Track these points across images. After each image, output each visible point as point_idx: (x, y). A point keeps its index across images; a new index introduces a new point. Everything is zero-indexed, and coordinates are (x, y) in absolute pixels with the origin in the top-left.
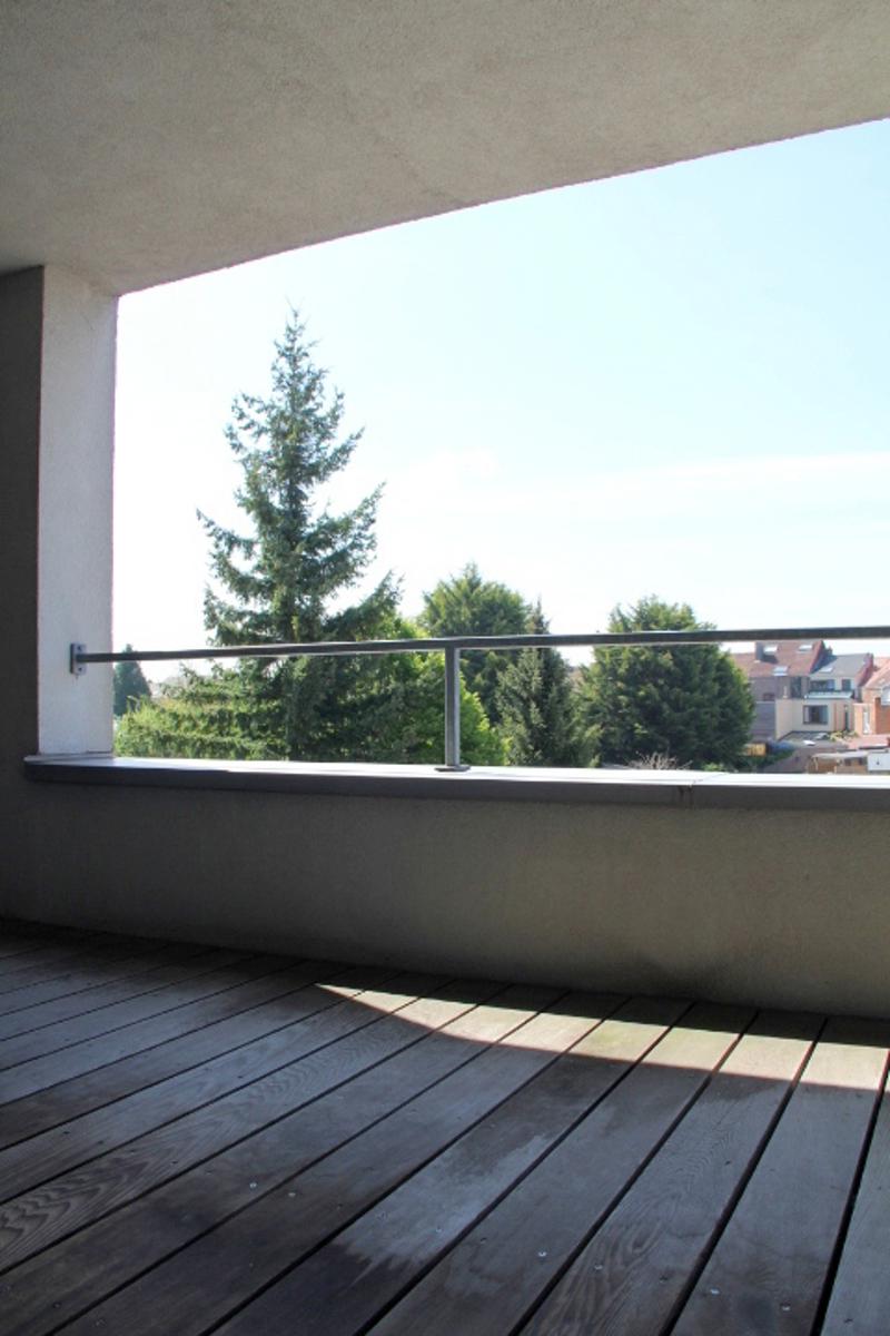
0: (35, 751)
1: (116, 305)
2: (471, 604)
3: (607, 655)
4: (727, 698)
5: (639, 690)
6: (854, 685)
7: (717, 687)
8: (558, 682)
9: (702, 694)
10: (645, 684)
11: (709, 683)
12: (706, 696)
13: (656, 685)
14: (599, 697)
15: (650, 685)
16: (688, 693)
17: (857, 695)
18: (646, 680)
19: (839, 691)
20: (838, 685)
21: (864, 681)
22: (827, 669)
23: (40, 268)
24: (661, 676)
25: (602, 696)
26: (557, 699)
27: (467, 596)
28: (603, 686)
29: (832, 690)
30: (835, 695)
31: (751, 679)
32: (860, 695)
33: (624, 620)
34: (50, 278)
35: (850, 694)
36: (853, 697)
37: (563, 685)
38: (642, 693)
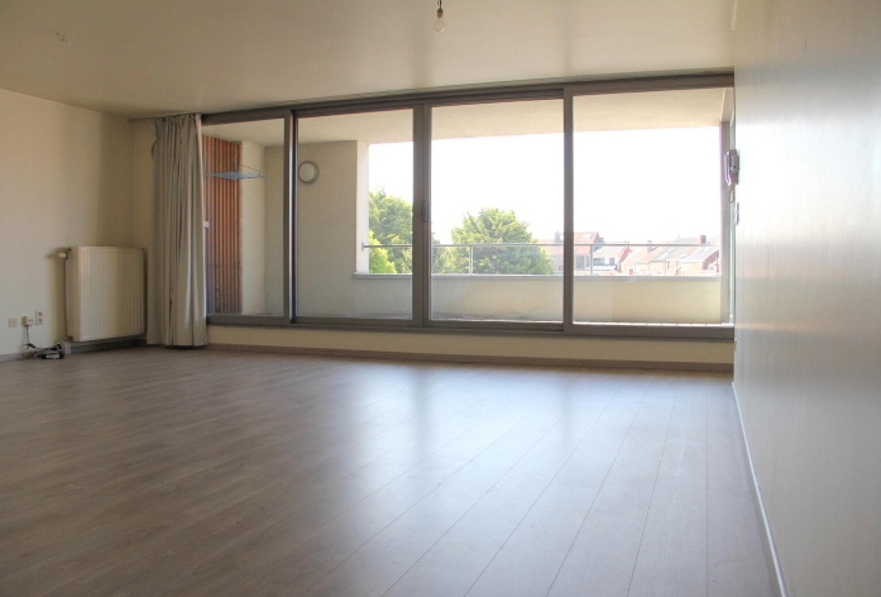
0: (356, 271)
1: (368, 147)
2: (380, 207)
3: (460, 239)
4: (535, 268)
5: (480, 262)
6: (616, 261)
7: (530, 262)
8: (439, 256)
9: (521, 266)
10: (483, 258)
11: (525, 259)
12: (523, 267)
13: (491, 259)
14: (455, 266)
15: (486, 259)
16: (512, 265)
17: (618, 268)
18: (485, 256)
19: (607, 265)
20: (607, 261)
21: (623, 259)
22: (598, 251)
23: (356, 141)
24: (494, 253)
25: (456, 265)
26: (438, 266)
27: (376, 202)
28: (458, 260)
29: (603, 264)
30: (604, 268)
31: (551, 256)
32: (620, 268)
33: (471, 219)
34: (359, 143)
35: (614, 267)
36: (616, 269)
37: (441, 259)
38: (482, 264)
